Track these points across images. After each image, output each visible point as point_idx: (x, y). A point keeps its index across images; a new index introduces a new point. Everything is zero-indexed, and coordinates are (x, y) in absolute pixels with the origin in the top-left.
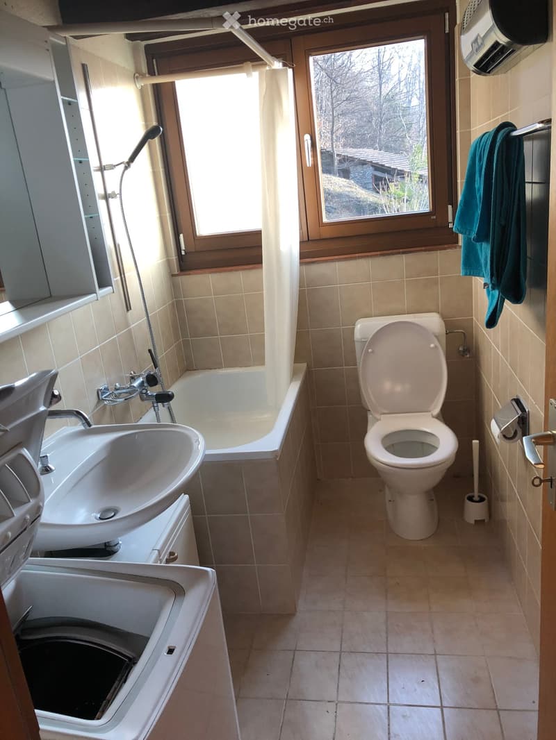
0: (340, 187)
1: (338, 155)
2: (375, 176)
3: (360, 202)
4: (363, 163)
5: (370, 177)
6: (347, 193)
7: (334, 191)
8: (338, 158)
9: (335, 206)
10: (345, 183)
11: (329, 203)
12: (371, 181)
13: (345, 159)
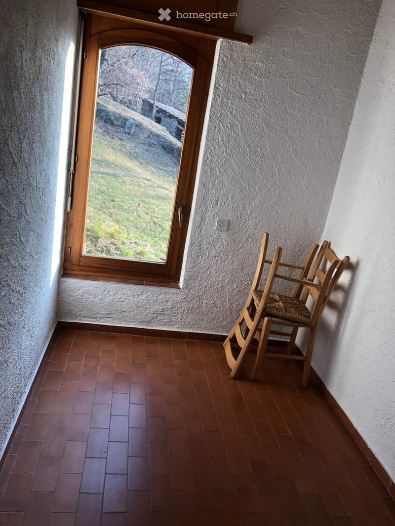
0: (159, 130)
1: (156, 107)
2: (178, 128)
3: (172, 144)
4: (171, 116)
5: (174, 128)
6: (163, 136)
7: (154, 131)
8: (157, 109)
9: (155, 142)
10: (161, 128)
11: (151, 140)
12: (174, 130)
13: (160, 111)
